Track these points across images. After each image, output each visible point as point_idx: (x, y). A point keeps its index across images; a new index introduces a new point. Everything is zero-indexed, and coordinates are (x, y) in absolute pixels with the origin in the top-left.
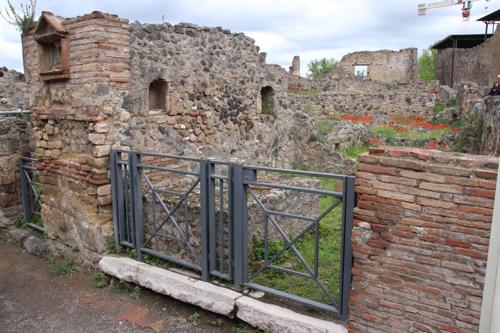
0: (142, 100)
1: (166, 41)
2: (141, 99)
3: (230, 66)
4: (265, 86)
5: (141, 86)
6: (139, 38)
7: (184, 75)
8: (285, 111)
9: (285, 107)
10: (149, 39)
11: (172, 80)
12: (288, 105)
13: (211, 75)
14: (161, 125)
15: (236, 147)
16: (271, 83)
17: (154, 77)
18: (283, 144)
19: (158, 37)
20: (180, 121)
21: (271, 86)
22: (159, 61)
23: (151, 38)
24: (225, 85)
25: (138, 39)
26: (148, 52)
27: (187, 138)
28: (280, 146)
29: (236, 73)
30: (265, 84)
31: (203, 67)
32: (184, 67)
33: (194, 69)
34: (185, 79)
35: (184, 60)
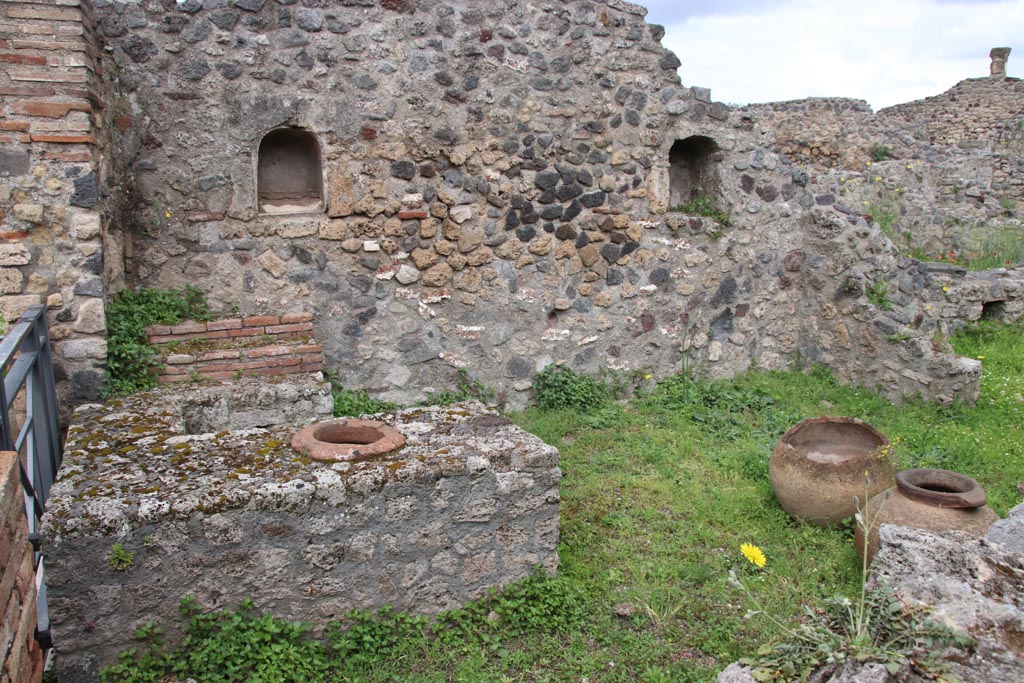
0: (233, 180)
1: (309, 31)
2: (229, 178)
3: (543, 85)
4: (683, 135)
5: (230, 147)
6: (221, 28)
7: (373, 115)
8: (766, 206)
9: (768, 195)
10: (253, 28)
11: (330, 128)
12: (779, 188)
13: (470, 111)
14: (299, 243)
15: (563, 301)
16: (710, 126)
17: (270, 122)
18: (756, 299)
19: (284, 21)
20: (362, 232)
21: (711, 136)
22: (288, 81)
23: (259, 26)
24: (523, 136)
25: (216, 31)
26: (250, 60)
27: (388, 275)
28: (741, 301)
29: (568, 102)
30: (686, 129)
31: (442, 91)
32: (375, 93)
33: (409, 96)
34: (378, 124)
35: (374, 76)
